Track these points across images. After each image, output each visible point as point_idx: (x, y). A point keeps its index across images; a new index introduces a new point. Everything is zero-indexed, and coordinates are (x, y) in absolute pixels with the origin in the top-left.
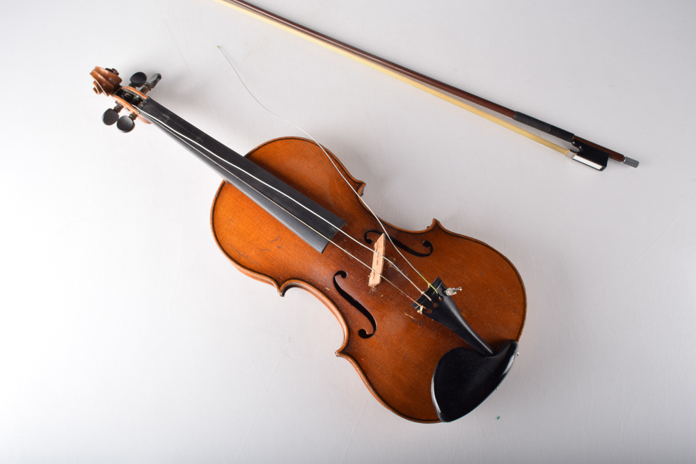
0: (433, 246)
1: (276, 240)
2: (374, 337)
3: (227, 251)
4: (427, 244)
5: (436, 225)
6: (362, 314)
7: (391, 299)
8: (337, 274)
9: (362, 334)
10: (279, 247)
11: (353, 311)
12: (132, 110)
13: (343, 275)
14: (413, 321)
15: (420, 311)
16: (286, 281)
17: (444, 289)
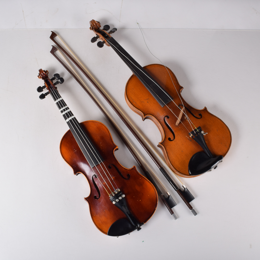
0: (202, 116)
1: (147, 99)
2: (173, 141)
3: (129, 99)
4: (200, 115)
5: (205, 109)
6: (171, 132)
7: (182, 130)
8: (166, 116)
9: (170, 139)
10: (148, 102)
11: (168, 130)
12: (104, 39)
13: (168, 118)
14: (188, 139)
15: (191, 136)
16: (147, 114)
17: (201, 131)
